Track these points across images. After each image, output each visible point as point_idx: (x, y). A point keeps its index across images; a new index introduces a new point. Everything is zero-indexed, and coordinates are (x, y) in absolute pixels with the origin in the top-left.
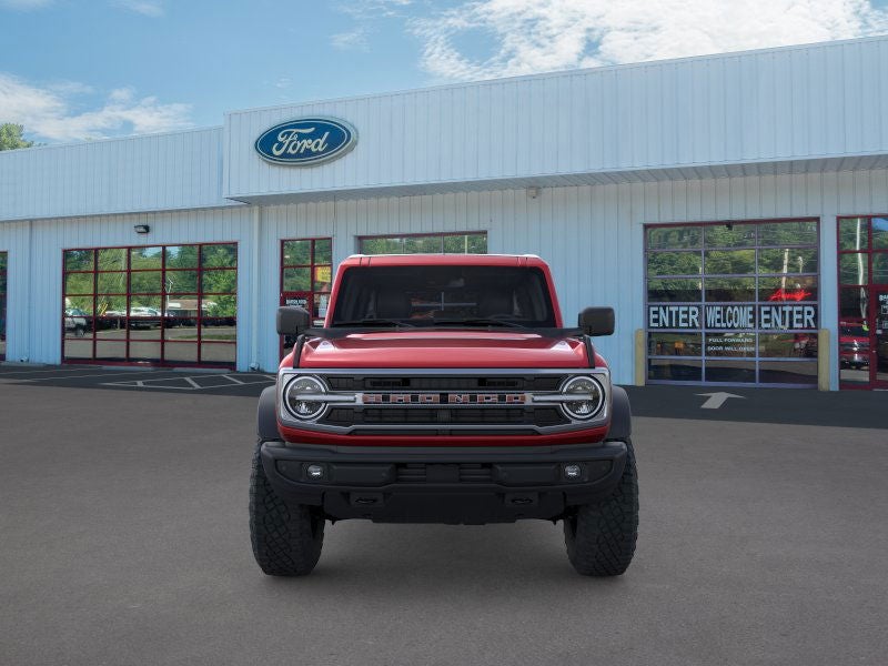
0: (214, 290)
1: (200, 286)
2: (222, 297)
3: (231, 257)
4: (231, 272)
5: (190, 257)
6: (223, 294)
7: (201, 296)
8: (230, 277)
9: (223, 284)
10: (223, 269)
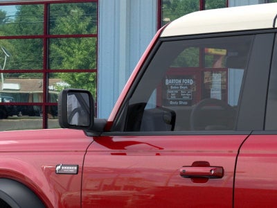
0: (66, 66)
1: (47, 60)
2: (77, 75)
3: (89, 20)
4: (90, 41)
5: (33, 20)
6: (79, 71)
7: (47, 73)
8: (87, 48)
9: (78, 58)
10: (78, 36)
